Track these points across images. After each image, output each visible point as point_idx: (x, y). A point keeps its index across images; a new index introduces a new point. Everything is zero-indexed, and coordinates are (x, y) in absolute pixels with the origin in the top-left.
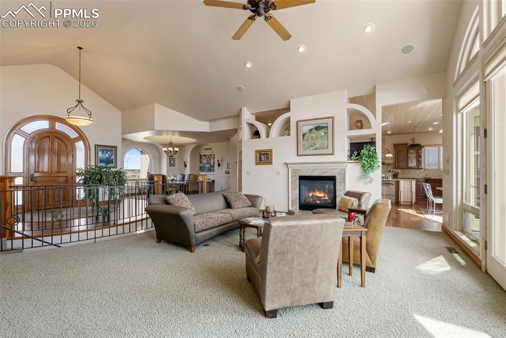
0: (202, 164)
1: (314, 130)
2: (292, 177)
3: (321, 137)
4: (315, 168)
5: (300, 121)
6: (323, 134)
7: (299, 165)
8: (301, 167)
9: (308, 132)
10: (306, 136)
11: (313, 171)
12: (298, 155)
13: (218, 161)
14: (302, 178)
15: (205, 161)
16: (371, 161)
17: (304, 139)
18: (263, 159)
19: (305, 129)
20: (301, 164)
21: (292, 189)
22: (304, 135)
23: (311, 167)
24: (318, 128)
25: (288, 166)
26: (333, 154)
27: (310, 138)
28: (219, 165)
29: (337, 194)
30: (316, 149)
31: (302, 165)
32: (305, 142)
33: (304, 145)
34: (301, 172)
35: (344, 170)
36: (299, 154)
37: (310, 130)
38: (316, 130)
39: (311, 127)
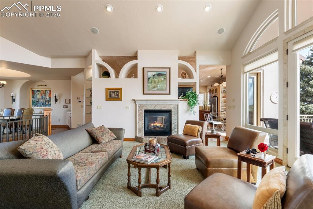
0: (35, 99)
1: (156, 76)
2: (139, 111)
3: (162, 81)
4: (157, 104)
5: (146, 68)
6: (163, 79)
7: (145, 102)
8: (147, 103)
9: (152, 77)
10: (150, 79)
11: (156, 106)
12: (143, 94)
13: (55, 97)
14: (146, 111)
15: (39, 97)
16: (194, 99)
17: (149, 81)
18: (113, 95)
19: (150, 74)
20: (146, 100)
21: (139, 119)
22: (149, 79)
23: (155, 103)
24: (159, 75)
25: (136, 102)
26: (169, 94)
27: (153, 81)
28: (56, 100)
29: (173, 122)
30: (158, 90)
31: (147, 102)
32: (150, 84)
33: (149, 86)
34: (146, 106)
35: (177, 106)
36: (145, 93)
37: (153, 76)
38: (158, 76)
39: (154, 73)
